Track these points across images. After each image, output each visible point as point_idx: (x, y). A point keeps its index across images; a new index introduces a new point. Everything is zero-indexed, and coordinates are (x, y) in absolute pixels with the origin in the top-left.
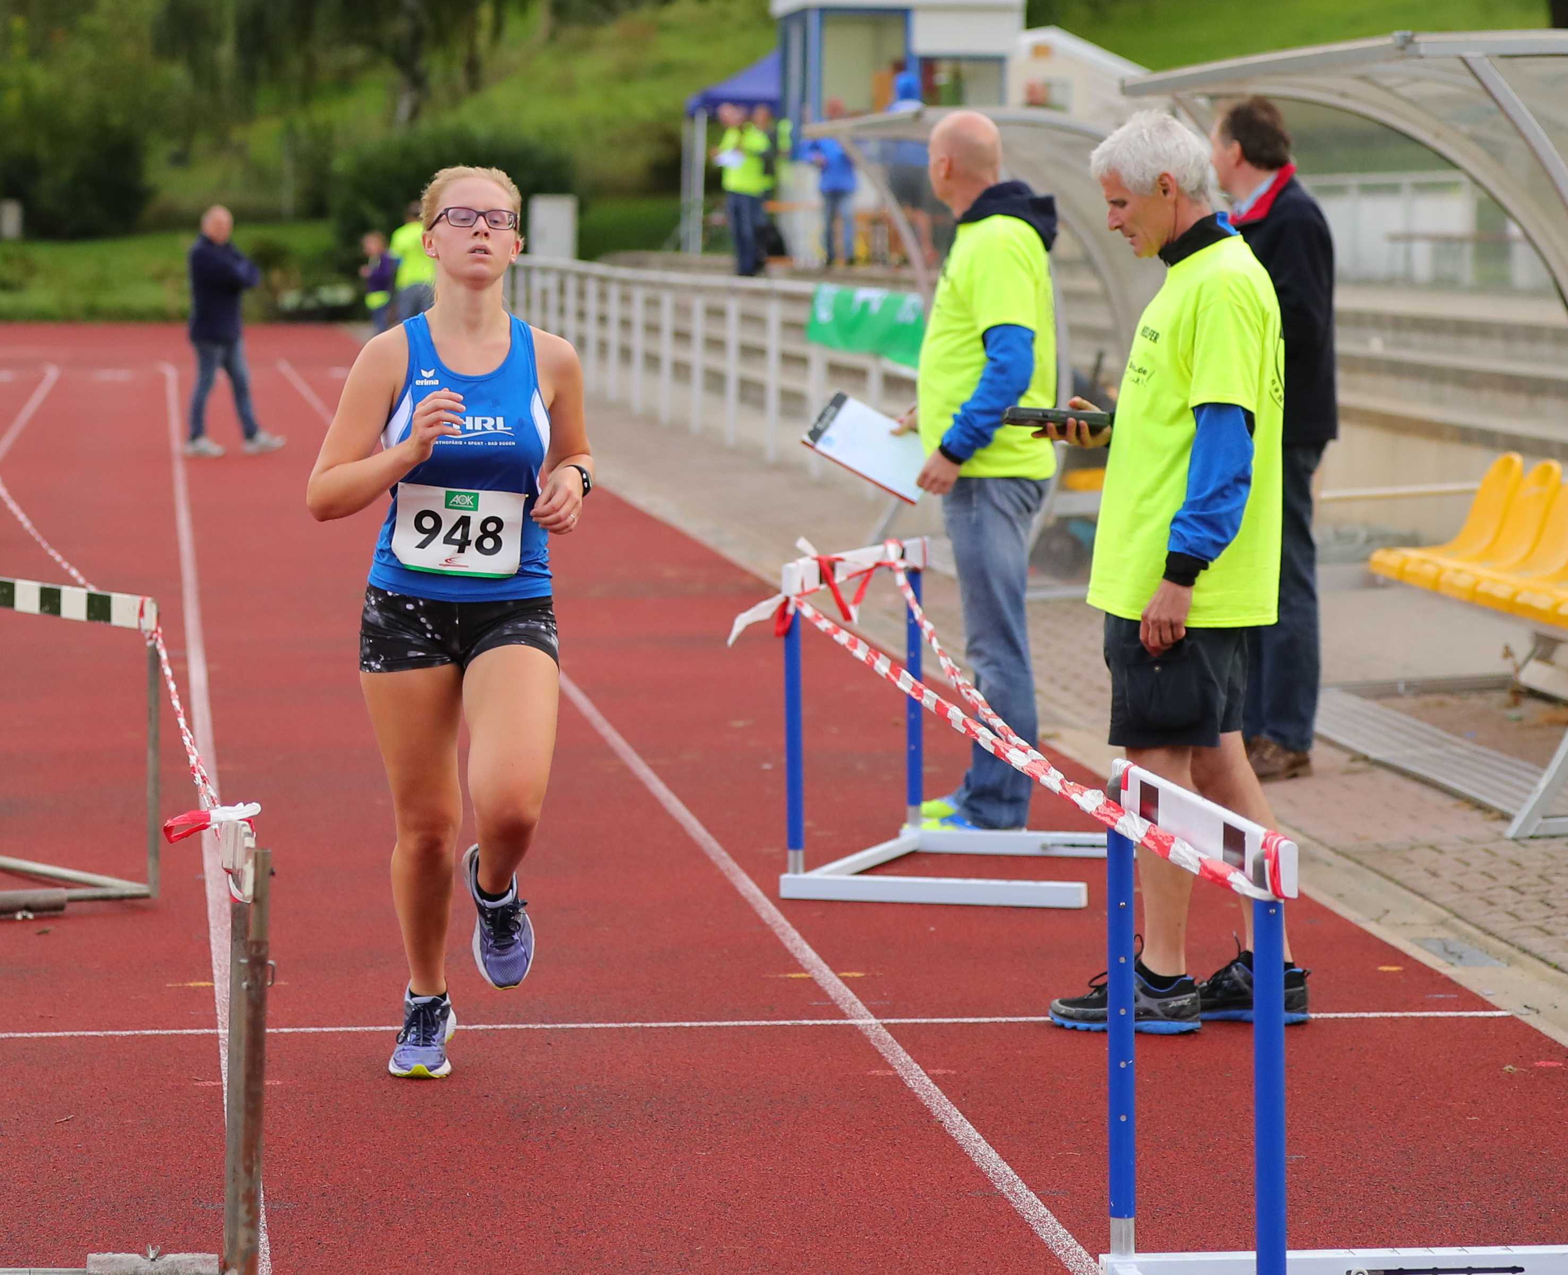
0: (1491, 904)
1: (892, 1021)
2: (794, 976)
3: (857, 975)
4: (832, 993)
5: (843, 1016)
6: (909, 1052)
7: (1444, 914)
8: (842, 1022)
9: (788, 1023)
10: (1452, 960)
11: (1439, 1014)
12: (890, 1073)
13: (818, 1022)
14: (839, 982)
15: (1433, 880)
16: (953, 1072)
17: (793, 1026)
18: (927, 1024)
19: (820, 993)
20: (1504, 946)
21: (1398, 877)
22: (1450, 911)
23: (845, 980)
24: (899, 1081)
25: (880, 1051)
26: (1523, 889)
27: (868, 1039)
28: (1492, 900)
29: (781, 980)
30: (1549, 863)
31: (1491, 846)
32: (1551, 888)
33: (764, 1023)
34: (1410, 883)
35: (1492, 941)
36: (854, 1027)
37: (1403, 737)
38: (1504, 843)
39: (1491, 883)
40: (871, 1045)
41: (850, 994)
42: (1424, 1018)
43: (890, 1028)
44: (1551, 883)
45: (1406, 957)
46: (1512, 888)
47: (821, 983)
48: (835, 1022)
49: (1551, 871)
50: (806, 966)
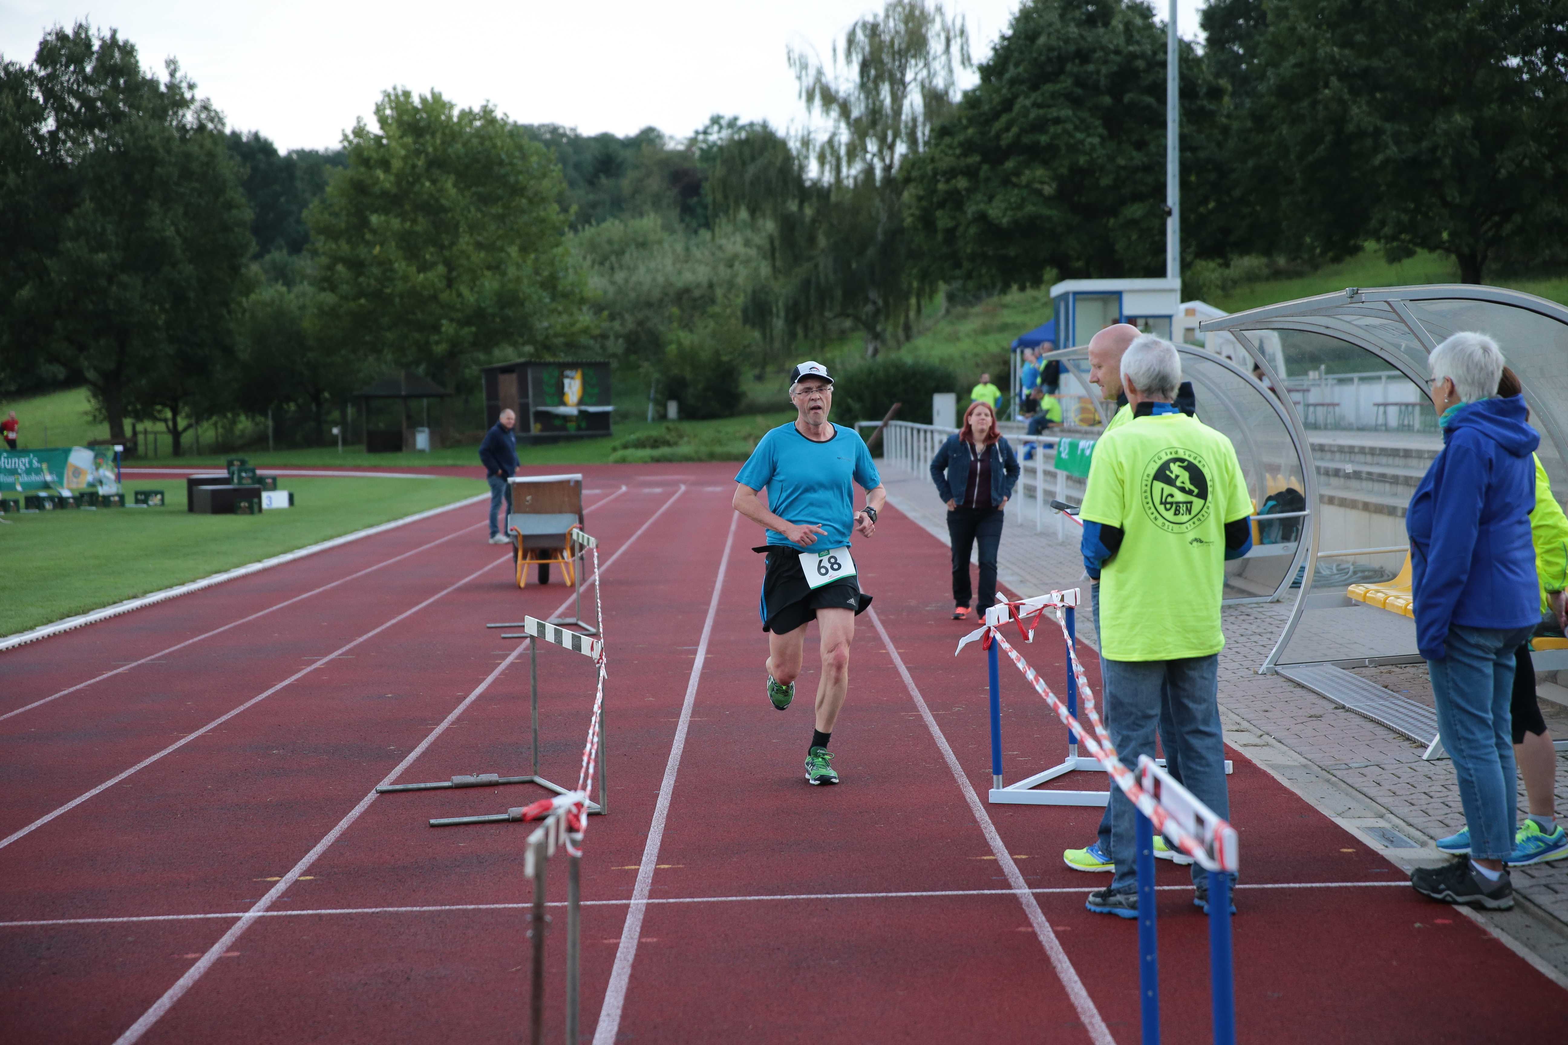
0: (1413, 805)
1: (1038, 891)
2: (985, 858)
3: (1024, 857)
4: (1006, 870)
5: (1009, 887)
6: (1045, 914)
7: (1384, 811)
8: (1008, 891)
9: (975, 892)
10: (1386, 844)
11: (1376, 884)
12: (1030, 930)
13: (993, 892)
14: (1012, 862)
15: (1378, 788)
16: (1069, 929)
17: (978, 895)
18: (1059, 893)
19: (999, 870)
20: (1419, 834)
21: (1356, 786)
22: (1387, 809)
23: (1016, 861)
24: (1034, 935)
25: (1027, 912)
26: (1432, 794)
27: (1021, 904)
28: (1413, 802)
29: (977, 860)
30: (1448, 777)
31: (1414, 765)
32: (1449, 793)
33: (961, 892)
34: (1365, 790)
35: (1412, 831)
36: (1014, 895)
37: (1365, 693)
38: (1422, 763)
39: (1413, 790)
40: (1022, 909)
41: (1017, 871)
42: (1367, 887)
43: (1036, 896)
44: (1449, 790)
45: (1359, 842)
46: (1425, 793)
47: (1001, 863)
48: (1004, 891)
49: (1449, 782)
50: (995, 851)
